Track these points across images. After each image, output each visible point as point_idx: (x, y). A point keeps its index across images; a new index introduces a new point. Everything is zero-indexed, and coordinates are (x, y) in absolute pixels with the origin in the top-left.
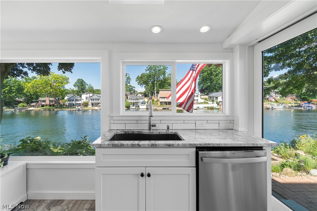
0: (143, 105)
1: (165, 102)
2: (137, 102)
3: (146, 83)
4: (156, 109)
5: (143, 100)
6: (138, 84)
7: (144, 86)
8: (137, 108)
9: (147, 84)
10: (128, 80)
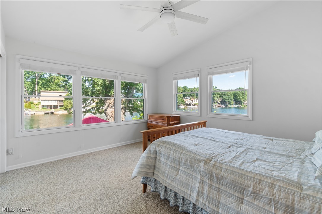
1: (48, 105)
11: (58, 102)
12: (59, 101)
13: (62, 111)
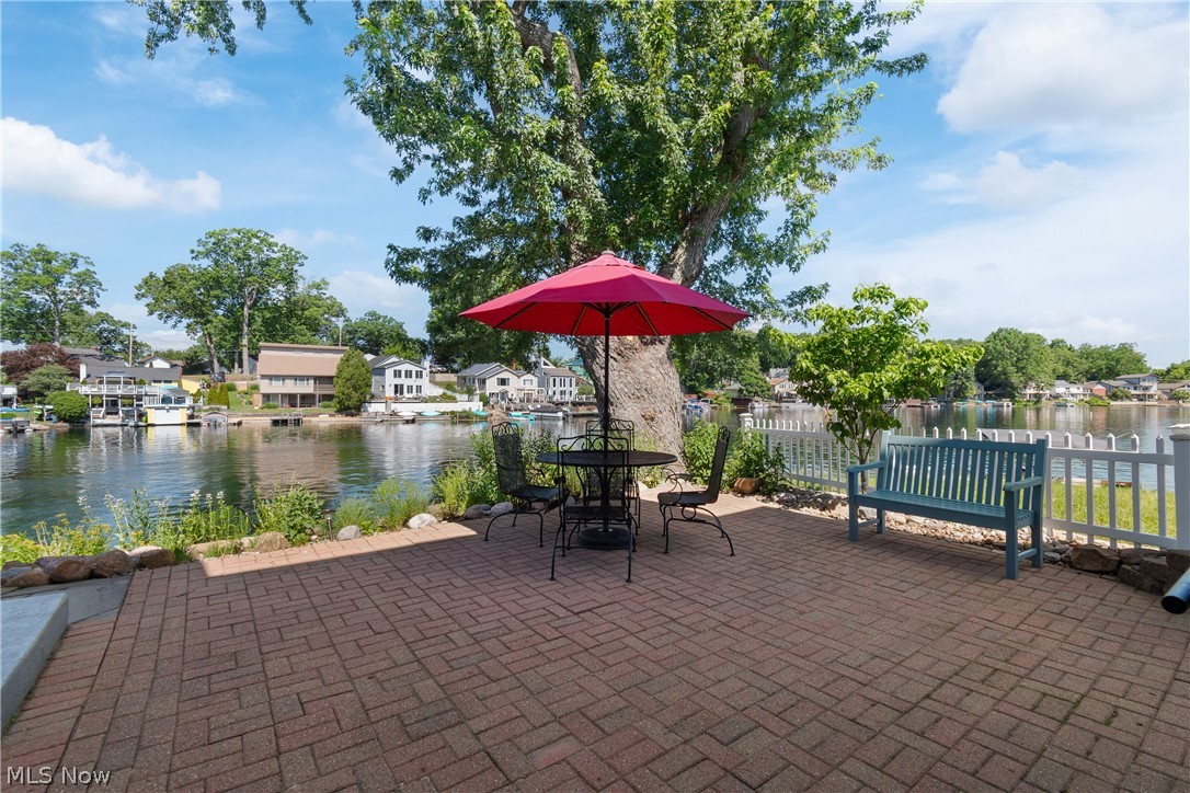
0: (167, 406)
1: (283, 395)
2: (135, 392)
3: (195, 311)
4: (240, 423)
5: (175, 385)
6: (151, 313)
7: (186, 321)
8: (132, 423)
9: (203, 315)
10: (87, 289)
11: (315, 383)
12: (319, 379)
13: (330, 415)
